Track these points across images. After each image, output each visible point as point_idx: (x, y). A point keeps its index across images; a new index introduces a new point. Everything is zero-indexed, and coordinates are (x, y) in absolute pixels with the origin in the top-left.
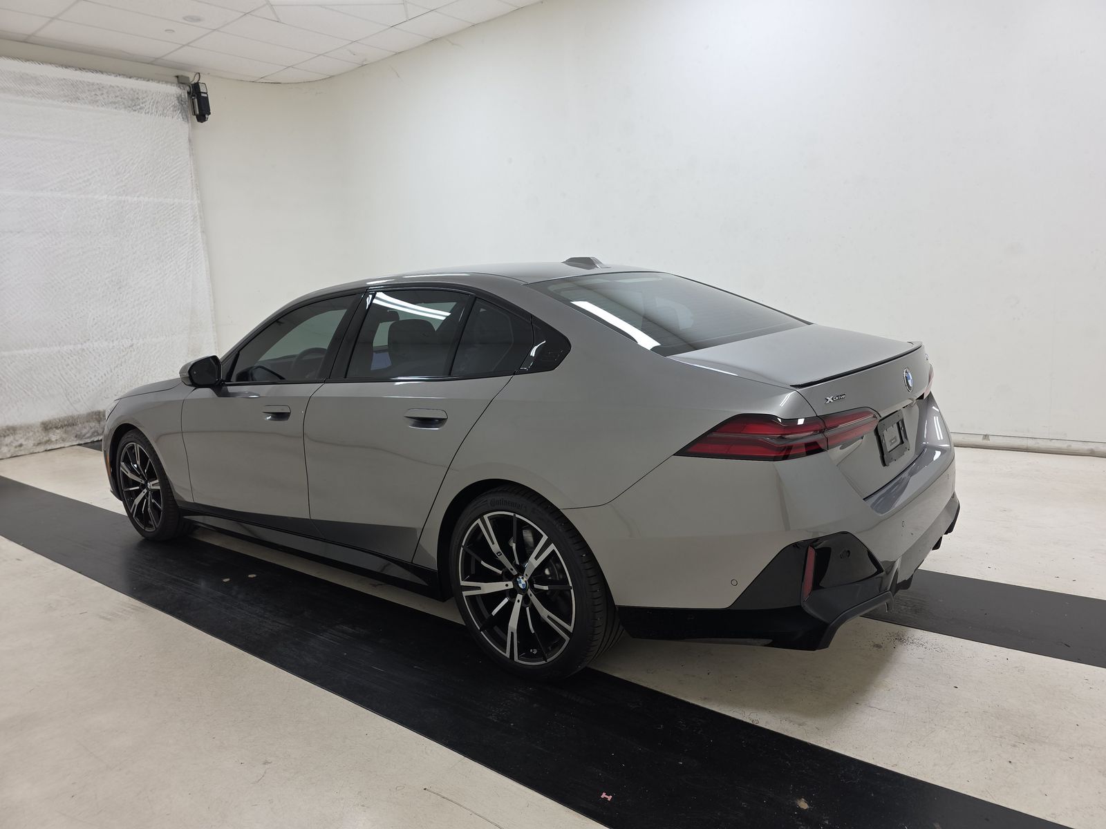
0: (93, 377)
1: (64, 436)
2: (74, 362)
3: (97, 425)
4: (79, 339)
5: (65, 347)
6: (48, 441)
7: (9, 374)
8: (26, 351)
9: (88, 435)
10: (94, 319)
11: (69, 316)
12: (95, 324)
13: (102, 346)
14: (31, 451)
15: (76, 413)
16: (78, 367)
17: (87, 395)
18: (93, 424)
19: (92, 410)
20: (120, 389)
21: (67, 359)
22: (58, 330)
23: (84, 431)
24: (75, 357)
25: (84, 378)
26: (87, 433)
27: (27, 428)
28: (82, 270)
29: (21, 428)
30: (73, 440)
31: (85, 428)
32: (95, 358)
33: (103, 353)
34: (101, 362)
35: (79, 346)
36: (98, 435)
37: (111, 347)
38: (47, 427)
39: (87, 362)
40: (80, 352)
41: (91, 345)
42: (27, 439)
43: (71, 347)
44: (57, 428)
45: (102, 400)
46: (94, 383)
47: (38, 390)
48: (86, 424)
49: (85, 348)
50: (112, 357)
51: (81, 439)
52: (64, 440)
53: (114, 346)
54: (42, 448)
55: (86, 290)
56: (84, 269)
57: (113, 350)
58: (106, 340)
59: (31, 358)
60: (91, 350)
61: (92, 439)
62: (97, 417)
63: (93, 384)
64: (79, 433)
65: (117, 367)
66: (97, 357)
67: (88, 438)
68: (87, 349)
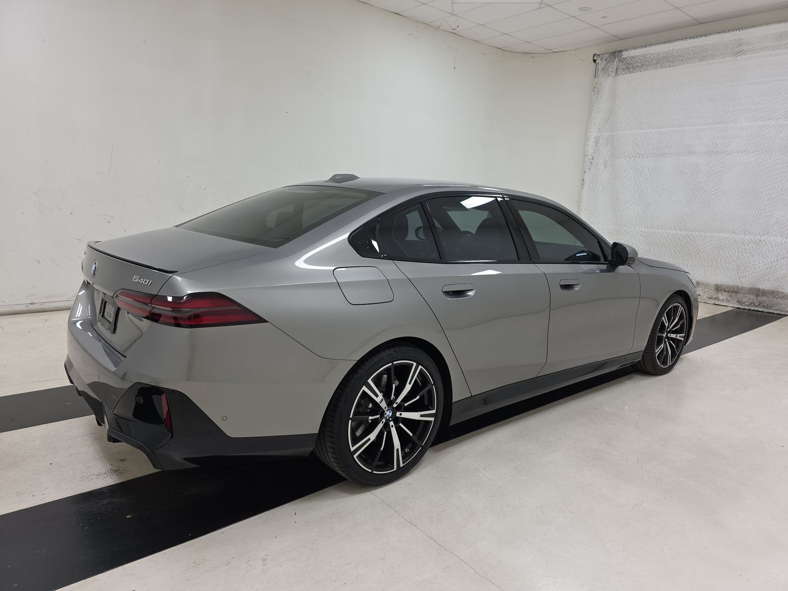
0: (761, 262)
1: (729, 298)
2: (751, 248)
3: (755, 298)
4: (761, 232)
5: (747, 236)
6: (717, 298)
7: (706, 247)
8: (721, 234)
9: (747, 304)
10: (777, 219)
11: (758, 215)
12: (777, 223)
13: (776, 240)
14: (705, 301)
15: (741, 285)
16: (752, 252)
17: (752, 274)
18: (751, 297)
19: (755, 286)
20: (781, 277)
21: (746, 245)
22: (747, 223)
23: (744, 300)
24: (752, 245)
25: (755, 261)
26: (746, 302)
27: (706, 286)
28: (780, 180)
29: (703, 284)
30: (735, 304)
31: (746, 297)
32: (768, 248)
33: (775, 246)
34: (771, 253)
35: (759, 237)
36: (755, 306)
37: (783, 242)
38: (718, 288)
39: (760, 250)
40: (757, 242)
41: (768, 238)
42: (704, 292)
43: (752, 237)
44: (725, 291)
45: (764, 281)
46: (761, 267)
47: (720, 262)
48: (747, 295)
49: (763, 240)
50: (782, 250)
51: (741, 305)
52: (728, 301)
53: (786, 242)
54: (712, 302)
55: (778, 196)
56: (782, 180)
57: (784, 245)
58: (782, 236)
59: (723, 240)
60: (767, 242)
61: (750, 308)
62: (757, 292)
63: (759, 267)
64: (740, 300)
65: (783, 258)
66: (770, 248)
67: (746, 305)
68: (764, 240)
